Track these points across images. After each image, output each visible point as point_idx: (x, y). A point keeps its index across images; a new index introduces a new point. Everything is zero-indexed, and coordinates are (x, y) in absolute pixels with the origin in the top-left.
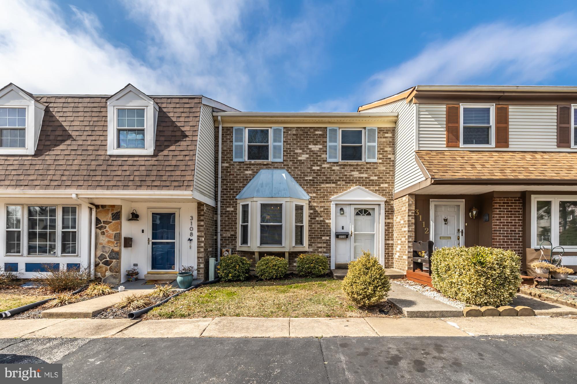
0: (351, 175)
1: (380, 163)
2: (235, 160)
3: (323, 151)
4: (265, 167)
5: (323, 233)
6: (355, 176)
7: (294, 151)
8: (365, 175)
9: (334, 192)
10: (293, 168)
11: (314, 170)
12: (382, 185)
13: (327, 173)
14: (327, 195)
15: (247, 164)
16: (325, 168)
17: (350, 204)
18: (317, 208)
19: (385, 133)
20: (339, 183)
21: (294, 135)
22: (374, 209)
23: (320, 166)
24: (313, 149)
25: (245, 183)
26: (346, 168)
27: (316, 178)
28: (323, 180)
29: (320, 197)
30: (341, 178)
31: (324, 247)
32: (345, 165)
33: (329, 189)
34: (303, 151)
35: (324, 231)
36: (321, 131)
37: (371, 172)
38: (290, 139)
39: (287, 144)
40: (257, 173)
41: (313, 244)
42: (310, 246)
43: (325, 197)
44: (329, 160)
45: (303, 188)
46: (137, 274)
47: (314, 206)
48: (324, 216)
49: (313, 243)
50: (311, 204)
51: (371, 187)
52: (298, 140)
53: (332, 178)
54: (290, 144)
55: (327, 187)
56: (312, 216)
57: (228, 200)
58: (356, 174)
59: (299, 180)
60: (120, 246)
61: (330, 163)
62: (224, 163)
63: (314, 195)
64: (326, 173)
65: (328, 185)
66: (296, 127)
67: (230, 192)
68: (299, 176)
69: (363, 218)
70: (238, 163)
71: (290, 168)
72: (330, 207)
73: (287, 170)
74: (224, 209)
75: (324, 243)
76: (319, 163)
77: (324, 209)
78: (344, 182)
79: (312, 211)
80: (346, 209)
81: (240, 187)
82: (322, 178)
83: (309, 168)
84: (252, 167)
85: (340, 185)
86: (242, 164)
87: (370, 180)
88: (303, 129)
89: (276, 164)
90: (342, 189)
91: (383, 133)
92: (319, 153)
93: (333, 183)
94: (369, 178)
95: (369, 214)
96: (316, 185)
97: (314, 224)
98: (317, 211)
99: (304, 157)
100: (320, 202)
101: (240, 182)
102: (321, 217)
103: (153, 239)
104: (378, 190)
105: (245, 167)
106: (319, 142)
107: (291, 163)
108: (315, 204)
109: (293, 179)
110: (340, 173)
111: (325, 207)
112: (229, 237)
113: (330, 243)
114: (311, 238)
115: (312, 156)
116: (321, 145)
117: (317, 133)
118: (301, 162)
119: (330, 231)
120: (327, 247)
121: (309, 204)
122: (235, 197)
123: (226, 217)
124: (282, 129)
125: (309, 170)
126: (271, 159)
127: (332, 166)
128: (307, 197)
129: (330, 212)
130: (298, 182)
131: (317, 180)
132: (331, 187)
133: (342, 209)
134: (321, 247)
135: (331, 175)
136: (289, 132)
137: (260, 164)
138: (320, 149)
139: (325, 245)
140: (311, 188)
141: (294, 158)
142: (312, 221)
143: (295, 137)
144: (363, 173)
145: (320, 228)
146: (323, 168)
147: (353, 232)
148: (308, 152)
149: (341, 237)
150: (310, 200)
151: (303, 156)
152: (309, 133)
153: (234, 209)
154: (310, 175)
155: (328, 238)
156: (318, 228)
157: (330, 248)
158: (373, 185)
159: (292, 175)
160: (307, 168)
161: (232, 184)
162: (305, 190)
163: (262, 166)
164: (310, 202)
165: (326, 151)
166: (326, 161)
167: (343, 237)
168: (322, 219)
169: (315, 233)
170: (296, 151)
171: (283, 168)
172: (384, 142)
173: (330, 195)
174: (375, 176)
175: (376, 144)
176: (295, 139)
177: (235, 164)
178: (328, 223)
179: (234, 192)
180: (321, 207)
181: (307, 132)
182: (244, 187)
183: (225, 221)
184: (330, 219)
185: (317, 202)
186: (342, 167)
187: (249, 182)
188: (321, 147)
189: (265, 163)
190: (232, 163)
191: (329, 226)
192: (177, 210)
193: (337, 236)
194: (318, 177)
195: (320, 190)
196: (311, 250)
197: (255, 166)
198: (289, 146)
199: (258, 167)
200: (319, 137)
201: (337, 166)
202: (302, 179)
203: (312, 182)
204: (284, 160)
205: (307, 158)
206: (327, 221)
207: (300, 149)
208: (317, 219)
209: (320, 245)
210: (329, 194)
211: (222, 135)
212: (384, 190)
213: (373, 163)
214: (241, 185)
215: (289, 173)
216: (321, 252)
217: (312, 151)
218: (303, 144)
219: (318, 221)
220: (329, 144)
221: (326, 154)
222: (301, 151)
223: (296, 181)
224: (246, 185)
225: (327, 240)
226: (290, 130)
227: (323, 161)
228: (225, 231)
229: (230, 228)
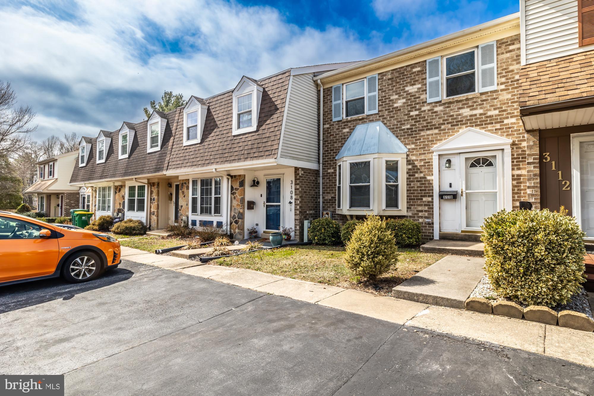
0: (460, 115)
1: (502, 90)
2: (334, 119)
3: (422, 91)
4: (361, 122)
5: (425, 193)
6: (465, 114)
7: (390, 98)
8: (479, 111)
9: (437, 140)
10: (388, 119)
11: (412, 116)
12: (506, 121)
13: (428, 116)
14: (427, 145)
15: (345, 122)
16: (425, 111)
17: (460, 153)
18: (416, 162)
19: (510, 45)
20: (443, 127)
21: (389, 79)
22: (495, 157)
23: (419, 109)
24: (410, 91)
25: (343, 142)
26: (452, 106)
27: (415, 125)
28: (422, 127)
29: (420, 148)
30: (446, 120)
31: (426, 211)
32: (450, 103)
33: (430, 137)
34: (399, 96)
35: (425, 190)
36: (419, 67)
37: (488, 105)
38: (385, 86)
39: (382, 92)
40: (353, 129)
41: (412, 207)
42: (408, 210)
43: (425, 148)
44: (429, 101)
45: (399, 139)
46: (256, 232)
47: (413, 161)
48: (425, 172)
49: (412, 205)
50: (409, 159)
51: (489, 126)
52: (394, 84)
53: (434, 122)
54: (385, 91)
55: (428, 135)
56: (410, 172)
57: (329, 162)
58: (466, 112)
59: (395, 131)
60: (244, 208)
61: (431, 103)
62: (325, 124)
63: (413, 146)
64: (426, 118)
65: (429, 132)
66: (392, 70)
67: (330, 153)
68: (395, 127)
69: (481, 171)
70: (337, 123)
71: (385, 118)
72: (432, 159)
73: (383, 122)
74: (325, 171)
75: (425, 205)
76: (418, 106)
77: (425, 163)
78: (450, 125)
79: (410, 167)
80: (455, 160)
81: (339, 147)
82: (421, 124)
83: (406, 115)
84: (349, 124)
85: (444, 130)
86: (340, 123)
87: (487, 117)
88: (399, 70)
89: (371, 117)
90: (446, 134)
91: (506, 46)
92: (417, 94)
93: (436, 128)
94: (485, 114)
95: (490, 164)
96: (415, 134)
97: (413, 181)
98: (416, 166)
99: (400, 103)
100: (420, 154)
101: (339, 142)
102: (421, 172)
103: (267, 202)
104: (500, 129)
105: (343, 125)
106: (417, 81)
107: (387, 113)
108: (414, 158)
109: (389, 131)
110: (444, 114)
111: (425, 160)
112: (330, 200)
113: (433, 205)
114: (410, 199)
115: (409, 99)
116: (419, 83)
117: (414, 70)
118: (398, 109)
119: (432, 190)
120: (429, 211)
121: (407, 158)
122: (334, 158)
123: (327, 179)
124: (377, 76)
125: (406, 117)
126: (367, 112)
127: (434, 107)
128: (404, 150)
129: (432, 165)
130: (394, 134)
131: (416, 128)
132: (432, 135)
133: (449, 161)
134: (422, 211)
135: (433, 119)
136: (384, 78)
137: (356, 120)
138: (419, 89)
139: (426, 208)
140: (408, 138)
141: (390, 106)
142: (410, 178)
143: (390, 82)
144: (476, 109)
145: (420, 187)
146: (422, 112)
147: (464, 190)
148: (405, 96)
149: (446, 197)
150: (408, 153)
151: (399, 101)
152: (406, 73)
153: (334, 170)
154: (407, 123)
155: (430, 199)
156: (418, 187)
157: (433, 211)
158: (492, 123)
159: (387, 127)
160: (405, 115)
161: (332, 145)
162: (402, 142)
163: (358, 121)
164: (408, 155)
165: (426, 90)
166: (426, 102)
167: (449, 197)
168: (422, 175)
169: (414, 193)
170: (392, 98)
171: (378, 120)
172: (508, 58)
173: (432, 144)
174: (495, 109)
175: (494, 65)
176: (390, 84)
177: (335, 124)
178: (429, 181)
179: (334, 153)
180: (421, 160)
181: (404, 73)
182: (342, 147)
183: (327, 183)
184: (432, 174)
185: (416, 155)
186: (447, 105)
187: (346, 140)
188: (420, 86)
189: (360, 118)
190: (332, 123)
191: (431, 184)
192: (282, 176)
193: (441, 196)
194: (417, 124)
195: (420, 139)
196: (410, 214)
197: (352, 122)
198: (384, 93)
199: (355, 123)
200: (417, 75)
201: (440, 105)
202: (398, 129)
203: (410, 131)
204: (379, 111)
205: (404, 103)
206: (429, 178)
207: (396, 94)
208: (417, 175)
209: (420, 208)
210: (430, 143)
211: (324, 96)
212: (510, 128)
213: (491, 92)
214: (340, 145)
215: (385, 124)
216: (422, 217)
217: (410, 94)
218: (399, 88)
219: (417, 178)
220: (428, 80)
221: (426, 93)
222: (397, 97)
223: (392, 132)
224: (344, 144)
225: (428, 202)
226: (385, 75)
227: (423, 103)
228: (327, 193)
229: (330, 190)
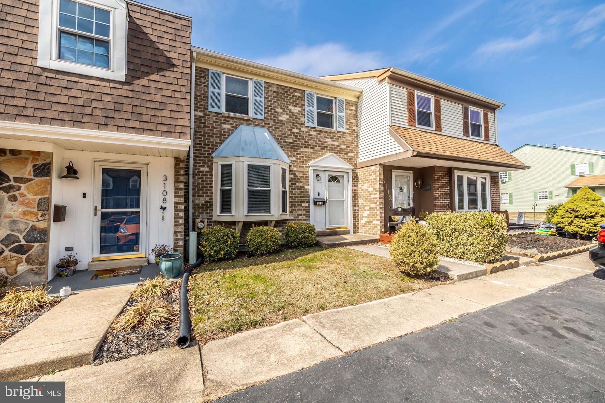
0: (326, 142)
1: (348, 133)
2: (211, 109)
3: (302, 114)
4: (245, 122)
5: (303, 200)
6: (329, 143)
7: (275, 110)
8: (336, 143)
9: (312, 158)
10: (274, 128)
11: (294, 133)
12: (349, 154)
13: (306, 137)
14: (305, 160)
15: (225, 117)
16: (303, 132)
17: (325, 171)
18: (297, 173)
19: (351, 106)
20: (316, 148)
21: (274, 92)
22: (343, 176)
23: (299, 129)
24: (292, 111)
25: (223, 139)
26: (322, 134)
27: (296, 141)
28: (302, 144)
29: (300, 162)
30: (318, 144)
31: (304, 215)
32: (321, 131)
33: (307, 154)
34: (284, 111)
35: (304, 197)
36: (300, 93)
37: (341, 141)
38: (271, 96)
39: (268, 101)
40: (236, 128)
41: (294, 211)
42: (291, 214)
43: (303, 162)
44: (307, 124)
45: (283, 150)
47: (294, 171)
48: (304, 182)
49: (294, 210)
50: (291, 169)
51: (341, 155)
52: (279, 99)
53: (310, 142)
54: (271, 101)
55: (305, 152)
56: (292, 181)
57: (202, 158)
58: (329, 141)
59: (280, 142)
60: (48, 220)
61: (308, 127)
62: (197, 111)
63: (294, 159)
64: (304, 138)
65: (306, 150)
66: (277, 85)
67: (204, 148)
68: (280, 138)
69: (334, 185)
70: (214, 114)
71: (271, 127)
72: (308, 172)
73: (269, 130)
74: (196, 169)
75: (304, 210)
76: (298, 126)
77: (304, 174)
78: (320, 148)
79: (292, 176)
80: (322, 175)
81: (216, 143)
82: (301, 141)
83: (289, 130)
84: (231, 121)
85: (316, 151)
86: (219, 116)
87: (341, 149)
88: (283, 87)
89: (257, 121)
90: (318, 155)
91: (349, 105)
92: (298, 115)
93: (311, 148)
94: (339, 146)
95: (338, 181)
96: (296, 149)
97: (294, 189)
98: (297, 176)
99: (284, 118)
100: (300, 167)
101: (217, 137)
102: (301, 182)
103: (102, 207)
104: (347, 159)
105: (223, 119)
106: (298, 104)
107: (272, 122)
108: (295, 169)
109: (274, 140)
110: (317, 138)
111: (304, 172)
112: (202, 204)
113: (309, 210)
114: (292, 205)
115: (292, 117)
116: (300, 107)
117: (296, 94)
118: (282, 123)
119: (309, 197)
120: (306, 215)
121: (290, 168)
122: (210, 154)
123: (198, 178)
124: (264, 83)
125: (289, 132)
126: (251, 114)
127: (310, 130)
128: (288, 161)
129: (309, 177)
130: (279, 144)
131: (297, 144)
132: (309, 152)
133: (318, 175)
134: (301, 215)
135: (309, 140)
136: (270, 88)
137: (240, 119)
138: (299, 111)
139: (304, 212)
140: (291, 151)
141: (275, 117)
142: (292, 186)
143: (275, 95)
144: (334, 141)
145: (300, 194)
146: (301, 131)
147: (328, 198)
148: (288, 113)
149: (318, 203)
150: (290, 164)
151: (283, 116)
152: (289, 93)
153: (210, 169)
154: (290, 138)
155: (307, 205)
156: (298, 194)
157: (309, 215)
158: (343, 154)
159: (273, 135)
160: (288, 130)
161: (207, 139)
162: (286, 153)
163: (242, 121)
164: (290, 166)
165: (304, 115)
166: (304, 124)
167: (320, 203)
168: (301, 184)
169: (295, 199)
170: (277, 110)
171: (264, 127)
172: (350, 114)
173: (308, 160)
174: (344, 145)
175: (344, 115)
176: (275, 97)
177: (211, 114)
178: (306, 189)
179: (209, 148)
180: (301, 172)
181: (287, 92)
182: (221, 144)
183: (198, 183)
184: (309, 185)
185: (297, 167)
186: (318, 132)
187: (227, 138)
188: (300, 109)
189: (246, 118)
190: (207, 113)
191: (308, 192)
192: (144, 166)
193: (315, 203)
194: (298, 140)
195: (299, 154)
196: (292, 218)
197: (234, 120)
198: (269, 103)
199: (238, 121)
200: (298, 99)
201: (314, 131)
202: (283, 141)
203: (292, 145)
204: (265, 118)
205: (288, 119)
206: (306, 187)
207: (281, 108)
208: (297, 184)
209: (300, 212)
210: (307, 159)
211: (196, 76)
212: (351, 159)
213: (343, 132)
214: (218, 141)
215: (271, 132)
216: (301, 220)
217: (292, 112)
218: (284, 104)
219: (298, 186)
220: (307, 108)
221: (305, 118)
222: (281, 111)
223: (277, 142)
224: (224, 141)
225: (306, 207)
226: (271, 86)
227: (302, 124)
228: (198, 196)
229: (204, 193)
